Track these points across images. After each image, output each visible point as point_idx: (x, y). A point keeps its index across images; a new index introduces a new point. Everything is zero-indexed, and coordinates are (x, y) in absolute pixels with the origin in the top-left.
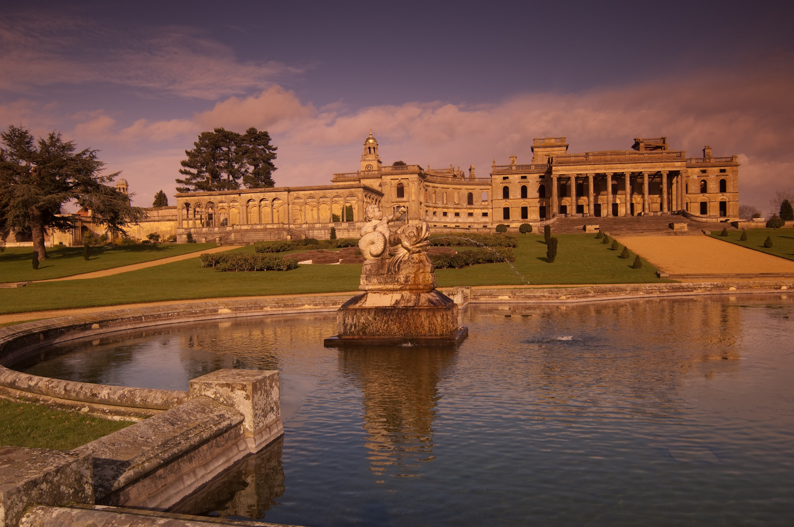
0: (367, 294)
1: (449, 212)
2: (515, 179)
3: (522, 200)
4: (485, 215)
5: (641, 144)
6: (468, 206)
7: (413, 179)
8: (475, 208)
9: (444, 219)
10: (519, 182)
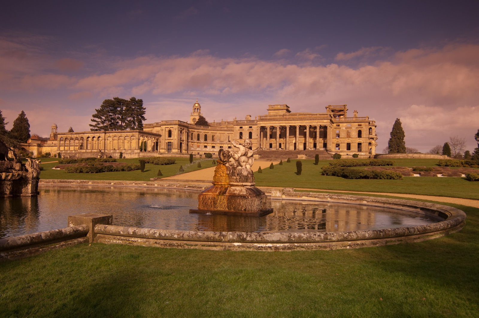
1: (208, 146)
2: (246, 128)
7: (176, 128)
9: (205, 149)
10: (248, 130)
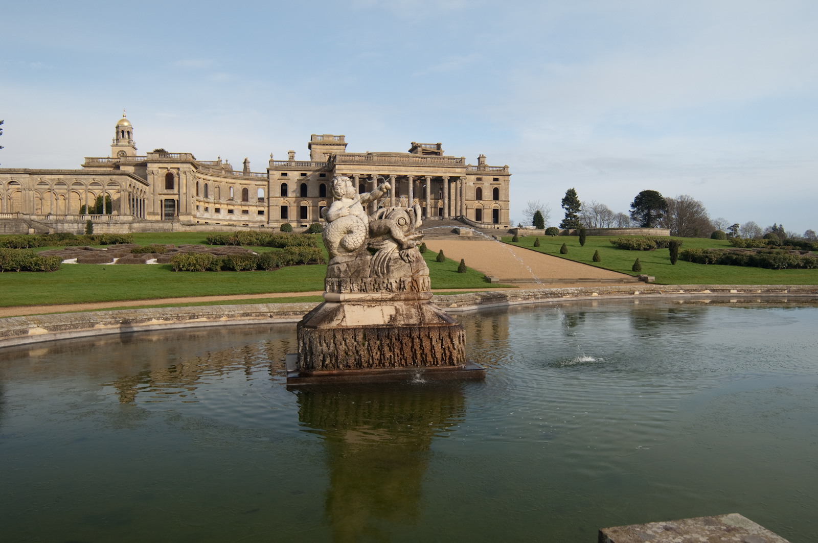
0: (342, 306)
1: (222, 208)
2: (294, 176)
3: (302, 199)
4: (261, 213)
5: (419, 148)
6: (243, 203)
7: (185, 169)
8: (251, 206)
9: (216, 216)
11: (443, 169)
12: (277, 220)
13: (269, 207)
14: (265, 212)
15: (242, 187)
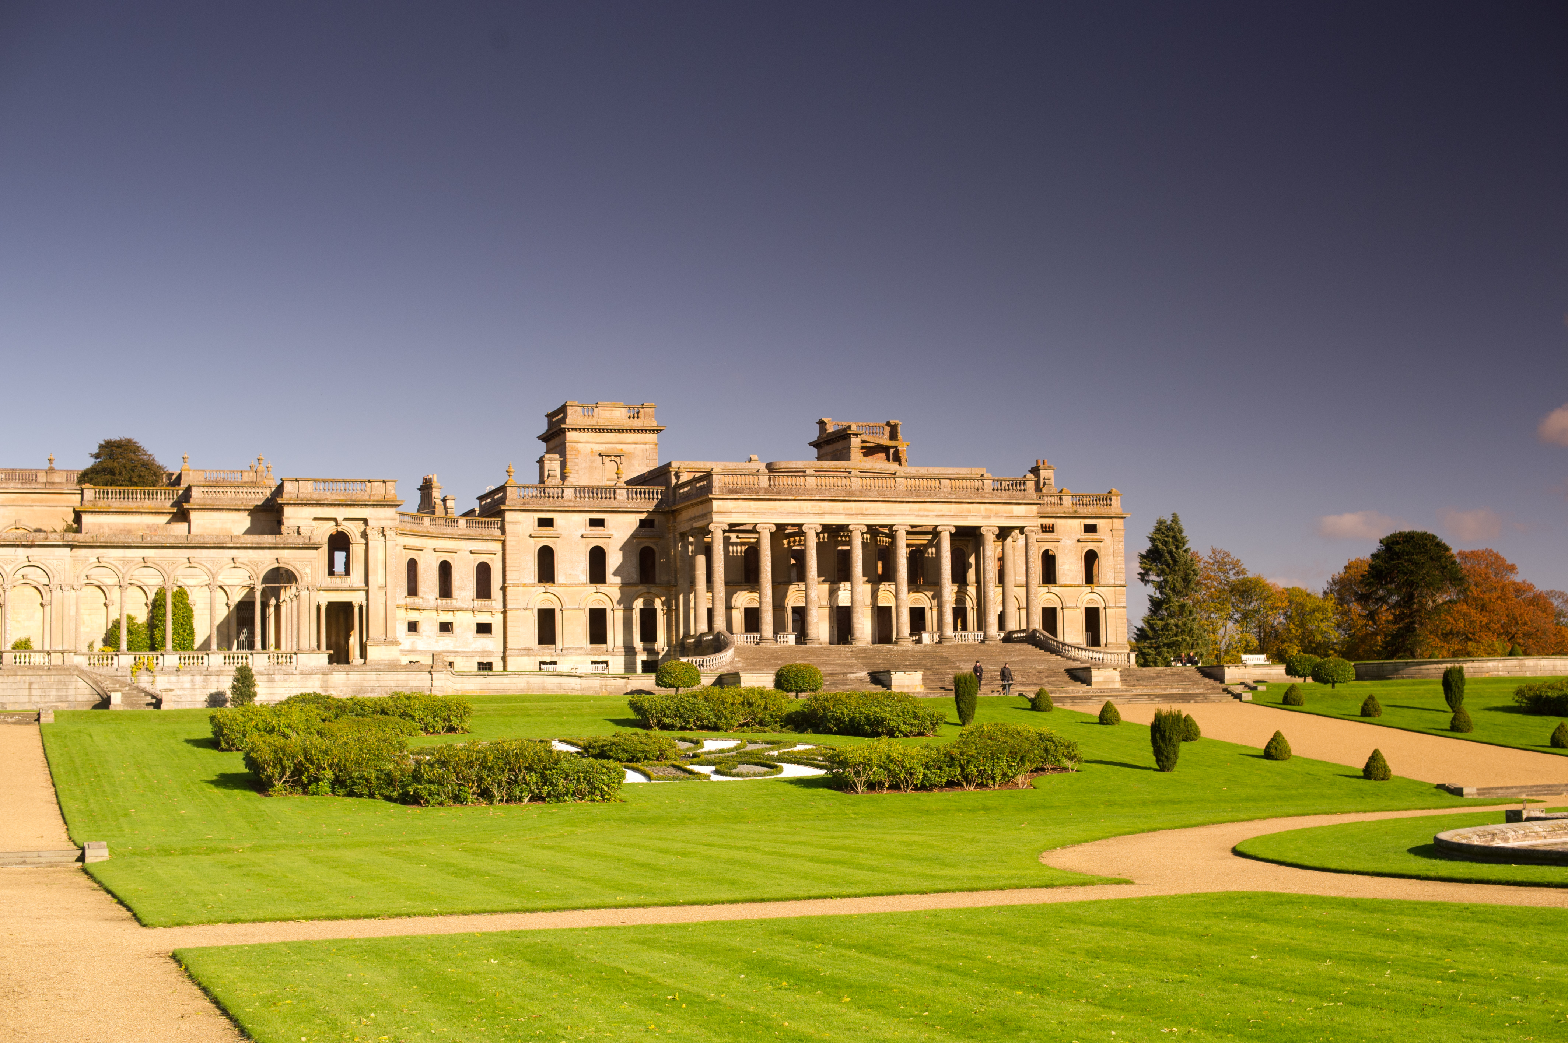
2: (572, 525)
3: (592, 589)
4: (484, 629)
5: (853, 440)
6: (442, 602)
8: (458, 610)
10: (582, 537)
11: (982, 506)
12: (529, 649)
13: (504, 613)
14: (494, 628)
15: (438, 558)
